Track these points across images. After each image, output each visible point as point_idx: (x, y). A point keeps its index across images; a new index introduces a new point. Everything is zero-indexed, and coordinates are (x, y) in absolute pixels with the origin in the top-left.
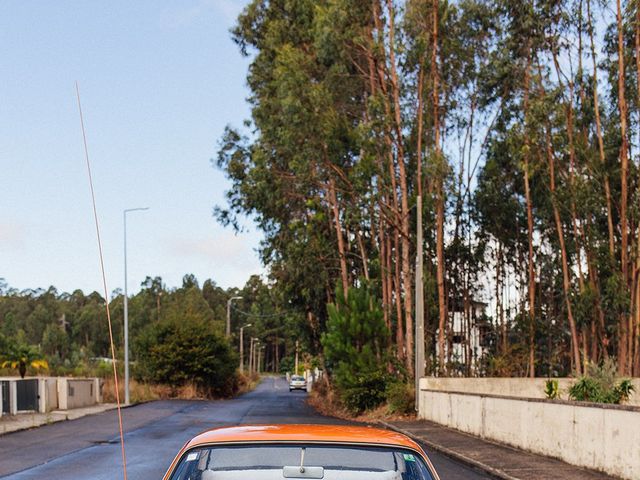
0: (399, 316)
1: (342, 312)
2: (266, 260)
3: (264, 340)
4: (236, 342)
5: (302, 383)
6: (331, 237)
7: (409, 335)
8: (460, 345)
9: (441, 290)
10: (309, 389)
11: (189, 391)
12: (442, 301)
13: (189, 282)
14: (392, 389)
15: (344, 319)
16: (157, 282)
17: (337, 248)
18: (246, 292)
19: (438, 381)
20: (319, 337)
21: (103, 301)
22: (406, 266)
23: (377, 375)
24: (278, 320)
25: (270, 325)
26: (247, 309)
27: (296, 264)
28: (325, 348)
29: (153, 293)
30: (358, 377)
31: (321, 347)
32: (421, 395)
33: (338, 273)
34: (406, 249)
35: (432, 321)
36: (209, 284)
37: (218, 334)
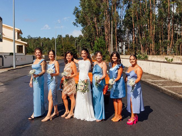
2: (83, 33)
4: (77, 48)
7: (110, 47)
13: (67, 36)
14: (107, 57)
15: (98, 44)
16: (61, 36)
17: (96, 30)
18: (79, 38)
21: (50, 40)
25: (84, 45)
26: (79, 41)
27: (88, 34)
29: (60, 38)
31: (93, 49)
36: (71, 36)
37: (73, 46)
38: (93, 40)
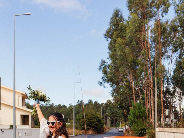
0: (150, 111)
1: (134, 109)
2: (112, 96)
3: (111, 118)
4: (103, 118)
5: (122, 130)
6: (131, 89)
7: (153, 116)
8: (168, 119)
9: (162, 103)
10: (124, 131)
11: (91, 132)
12: (162, 106)
13: (90, 102)
14: (148, 131)
15: (134, 112)
16: (82, 102)
17: (132, 92)
18: (106, 104)
19: (161, 128)
20: (127, 117)
21: (66, 107)
22: (152, 97)
23: (144, 127)
24: (115, 112)
25: (113, 113)
26: (106, 109)
27: (121, 97)
28: (129, 120)
29: (80, 105)
30: (138, 128)
31: (128, 119)
32: (156, 133)
33: (133, 99)
34: (152, 92)
35: (159, 112)
36: (96, 102)
37: (98, 116)
38: (127, 107)
